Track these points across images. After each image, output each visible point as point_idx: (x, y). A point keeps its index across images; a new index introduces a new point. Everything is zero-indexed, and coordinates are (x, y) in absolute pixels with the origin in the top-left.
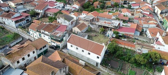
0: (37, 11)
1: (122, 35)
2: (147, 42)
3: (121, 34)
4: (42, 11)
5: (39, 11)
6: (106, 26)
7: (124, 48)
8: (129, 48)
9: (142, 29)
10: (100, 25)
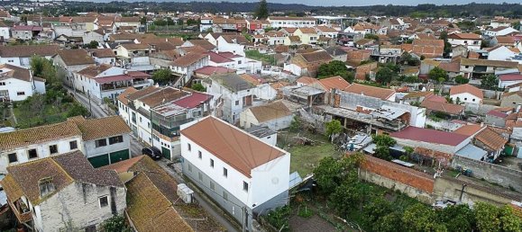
0: (175, 70)
1: (404, 151)
2: (512, 189)
3: (404, 148)
4: (185, 71)
5: (180, 71)
6: (358, 119)
7: (391, 192)
8: (413, 193)
9: (507, 145)
10: (341, 115)
